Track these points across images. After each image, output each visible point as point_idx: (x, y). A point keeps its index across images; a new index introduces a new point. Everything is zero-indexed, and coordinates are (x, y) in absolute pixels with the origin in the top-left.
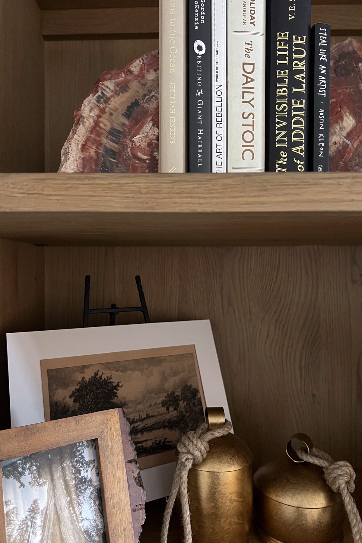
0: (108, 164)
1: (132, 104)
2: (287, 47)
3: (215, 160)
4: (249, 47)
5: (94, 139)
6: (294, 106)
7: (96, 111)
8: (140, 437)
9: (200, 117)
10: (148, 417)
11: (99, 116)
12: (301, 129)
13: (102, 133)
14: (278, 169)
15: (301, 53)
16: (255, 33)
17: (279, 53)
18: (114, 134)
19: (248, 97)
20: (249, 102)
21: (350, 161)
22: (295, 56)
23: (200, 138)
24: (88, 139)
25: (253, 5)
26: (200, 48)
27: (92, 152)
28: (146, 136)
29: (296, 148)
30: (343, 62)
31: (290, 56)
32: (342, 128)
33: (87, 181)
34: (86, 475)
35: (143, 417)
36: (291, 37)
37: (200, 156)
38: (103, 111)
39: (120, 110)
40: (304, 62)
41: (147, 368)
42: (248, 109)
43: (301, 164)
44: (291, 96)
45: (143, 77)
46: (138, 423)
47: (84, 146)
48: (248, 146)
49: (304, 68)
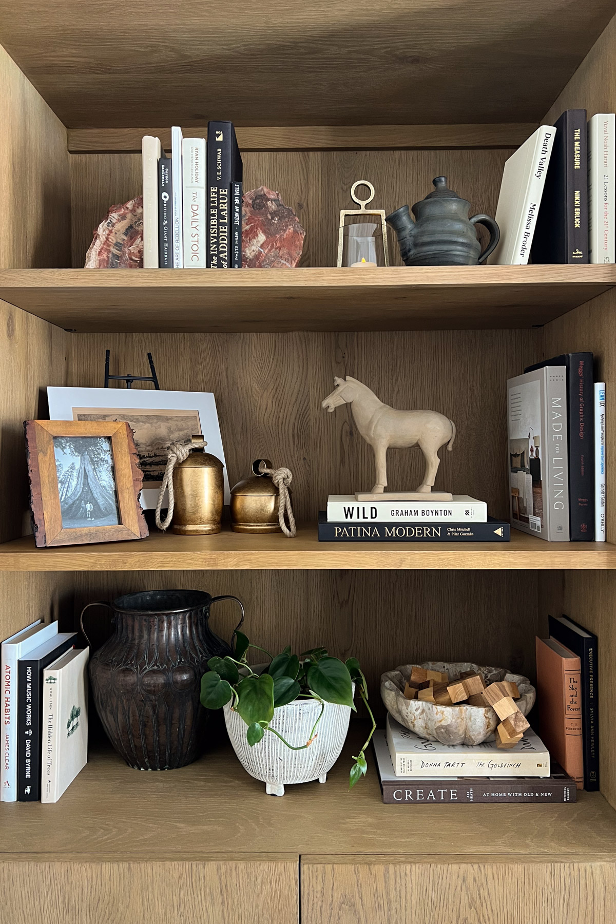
0: (115, 264)
1: (129, 227)
2: (216, 196)
3: (175, 261)
4: (195, 195)
5: (106, 248)
6: (221, 230)
7: (107, 232)
8: (148, 468)
9: (165, 237)
10: (156, 456)
11: (109, 235)
12: (225, 244)
13: (111, 245)
14: (212, 267)
15: (225, 199)
16: (199, 187)
17: (212, 199)
18: (118, 245)
19: (195, 225)
20: (195, 228)
21: (263, 262)
22: (221, 201)
23: (166, 249)
24: (102, 248)
25: (197, 171)
26: (165, 197)
27: (105, 256)
28: (137, 247)
29: (222, 255)
30: (258, 201)
31: (218, 201)
32: (258, 242)
33: (98, 272)
34: (104, 457)
35: (151, 455)
36: (218, 190)
37: (166, 259)
38: (111, 232)
39: (121, 231)
40: (226, 205)
41: (156, 423)
42: (195, 231)
43: (225, 264)
44: (219, 224)
45: (135, 211)
46: (147, 459)
47: (99, 252)
48: (195, 253)
49: (226, 208)
